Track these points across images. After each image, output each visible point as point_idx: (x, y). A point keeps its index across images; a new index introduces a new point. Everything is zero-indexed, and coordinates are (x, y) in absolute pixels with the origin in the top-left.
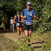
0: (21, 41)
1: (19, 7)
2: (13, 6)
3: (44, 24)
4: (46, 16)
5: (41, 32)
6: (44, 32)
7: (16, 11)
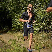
0: (13, 40)
1: (12, 7)
2: (5, 6)
3: (37, 24)
4: (39, 16)
5: (34, 33)
6: (38, 32)
7: (9, 11)
